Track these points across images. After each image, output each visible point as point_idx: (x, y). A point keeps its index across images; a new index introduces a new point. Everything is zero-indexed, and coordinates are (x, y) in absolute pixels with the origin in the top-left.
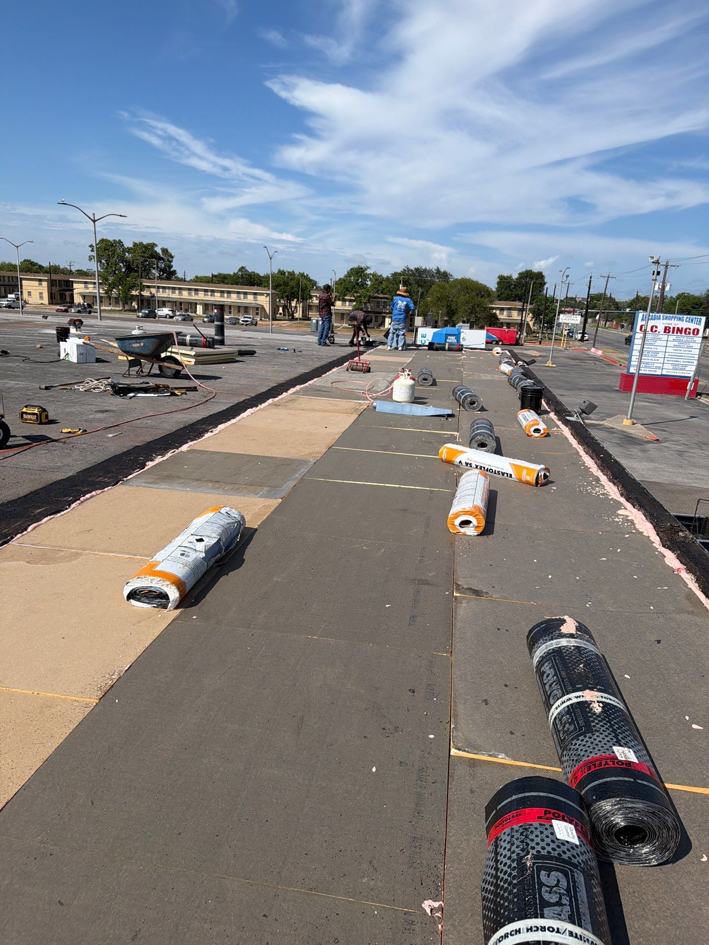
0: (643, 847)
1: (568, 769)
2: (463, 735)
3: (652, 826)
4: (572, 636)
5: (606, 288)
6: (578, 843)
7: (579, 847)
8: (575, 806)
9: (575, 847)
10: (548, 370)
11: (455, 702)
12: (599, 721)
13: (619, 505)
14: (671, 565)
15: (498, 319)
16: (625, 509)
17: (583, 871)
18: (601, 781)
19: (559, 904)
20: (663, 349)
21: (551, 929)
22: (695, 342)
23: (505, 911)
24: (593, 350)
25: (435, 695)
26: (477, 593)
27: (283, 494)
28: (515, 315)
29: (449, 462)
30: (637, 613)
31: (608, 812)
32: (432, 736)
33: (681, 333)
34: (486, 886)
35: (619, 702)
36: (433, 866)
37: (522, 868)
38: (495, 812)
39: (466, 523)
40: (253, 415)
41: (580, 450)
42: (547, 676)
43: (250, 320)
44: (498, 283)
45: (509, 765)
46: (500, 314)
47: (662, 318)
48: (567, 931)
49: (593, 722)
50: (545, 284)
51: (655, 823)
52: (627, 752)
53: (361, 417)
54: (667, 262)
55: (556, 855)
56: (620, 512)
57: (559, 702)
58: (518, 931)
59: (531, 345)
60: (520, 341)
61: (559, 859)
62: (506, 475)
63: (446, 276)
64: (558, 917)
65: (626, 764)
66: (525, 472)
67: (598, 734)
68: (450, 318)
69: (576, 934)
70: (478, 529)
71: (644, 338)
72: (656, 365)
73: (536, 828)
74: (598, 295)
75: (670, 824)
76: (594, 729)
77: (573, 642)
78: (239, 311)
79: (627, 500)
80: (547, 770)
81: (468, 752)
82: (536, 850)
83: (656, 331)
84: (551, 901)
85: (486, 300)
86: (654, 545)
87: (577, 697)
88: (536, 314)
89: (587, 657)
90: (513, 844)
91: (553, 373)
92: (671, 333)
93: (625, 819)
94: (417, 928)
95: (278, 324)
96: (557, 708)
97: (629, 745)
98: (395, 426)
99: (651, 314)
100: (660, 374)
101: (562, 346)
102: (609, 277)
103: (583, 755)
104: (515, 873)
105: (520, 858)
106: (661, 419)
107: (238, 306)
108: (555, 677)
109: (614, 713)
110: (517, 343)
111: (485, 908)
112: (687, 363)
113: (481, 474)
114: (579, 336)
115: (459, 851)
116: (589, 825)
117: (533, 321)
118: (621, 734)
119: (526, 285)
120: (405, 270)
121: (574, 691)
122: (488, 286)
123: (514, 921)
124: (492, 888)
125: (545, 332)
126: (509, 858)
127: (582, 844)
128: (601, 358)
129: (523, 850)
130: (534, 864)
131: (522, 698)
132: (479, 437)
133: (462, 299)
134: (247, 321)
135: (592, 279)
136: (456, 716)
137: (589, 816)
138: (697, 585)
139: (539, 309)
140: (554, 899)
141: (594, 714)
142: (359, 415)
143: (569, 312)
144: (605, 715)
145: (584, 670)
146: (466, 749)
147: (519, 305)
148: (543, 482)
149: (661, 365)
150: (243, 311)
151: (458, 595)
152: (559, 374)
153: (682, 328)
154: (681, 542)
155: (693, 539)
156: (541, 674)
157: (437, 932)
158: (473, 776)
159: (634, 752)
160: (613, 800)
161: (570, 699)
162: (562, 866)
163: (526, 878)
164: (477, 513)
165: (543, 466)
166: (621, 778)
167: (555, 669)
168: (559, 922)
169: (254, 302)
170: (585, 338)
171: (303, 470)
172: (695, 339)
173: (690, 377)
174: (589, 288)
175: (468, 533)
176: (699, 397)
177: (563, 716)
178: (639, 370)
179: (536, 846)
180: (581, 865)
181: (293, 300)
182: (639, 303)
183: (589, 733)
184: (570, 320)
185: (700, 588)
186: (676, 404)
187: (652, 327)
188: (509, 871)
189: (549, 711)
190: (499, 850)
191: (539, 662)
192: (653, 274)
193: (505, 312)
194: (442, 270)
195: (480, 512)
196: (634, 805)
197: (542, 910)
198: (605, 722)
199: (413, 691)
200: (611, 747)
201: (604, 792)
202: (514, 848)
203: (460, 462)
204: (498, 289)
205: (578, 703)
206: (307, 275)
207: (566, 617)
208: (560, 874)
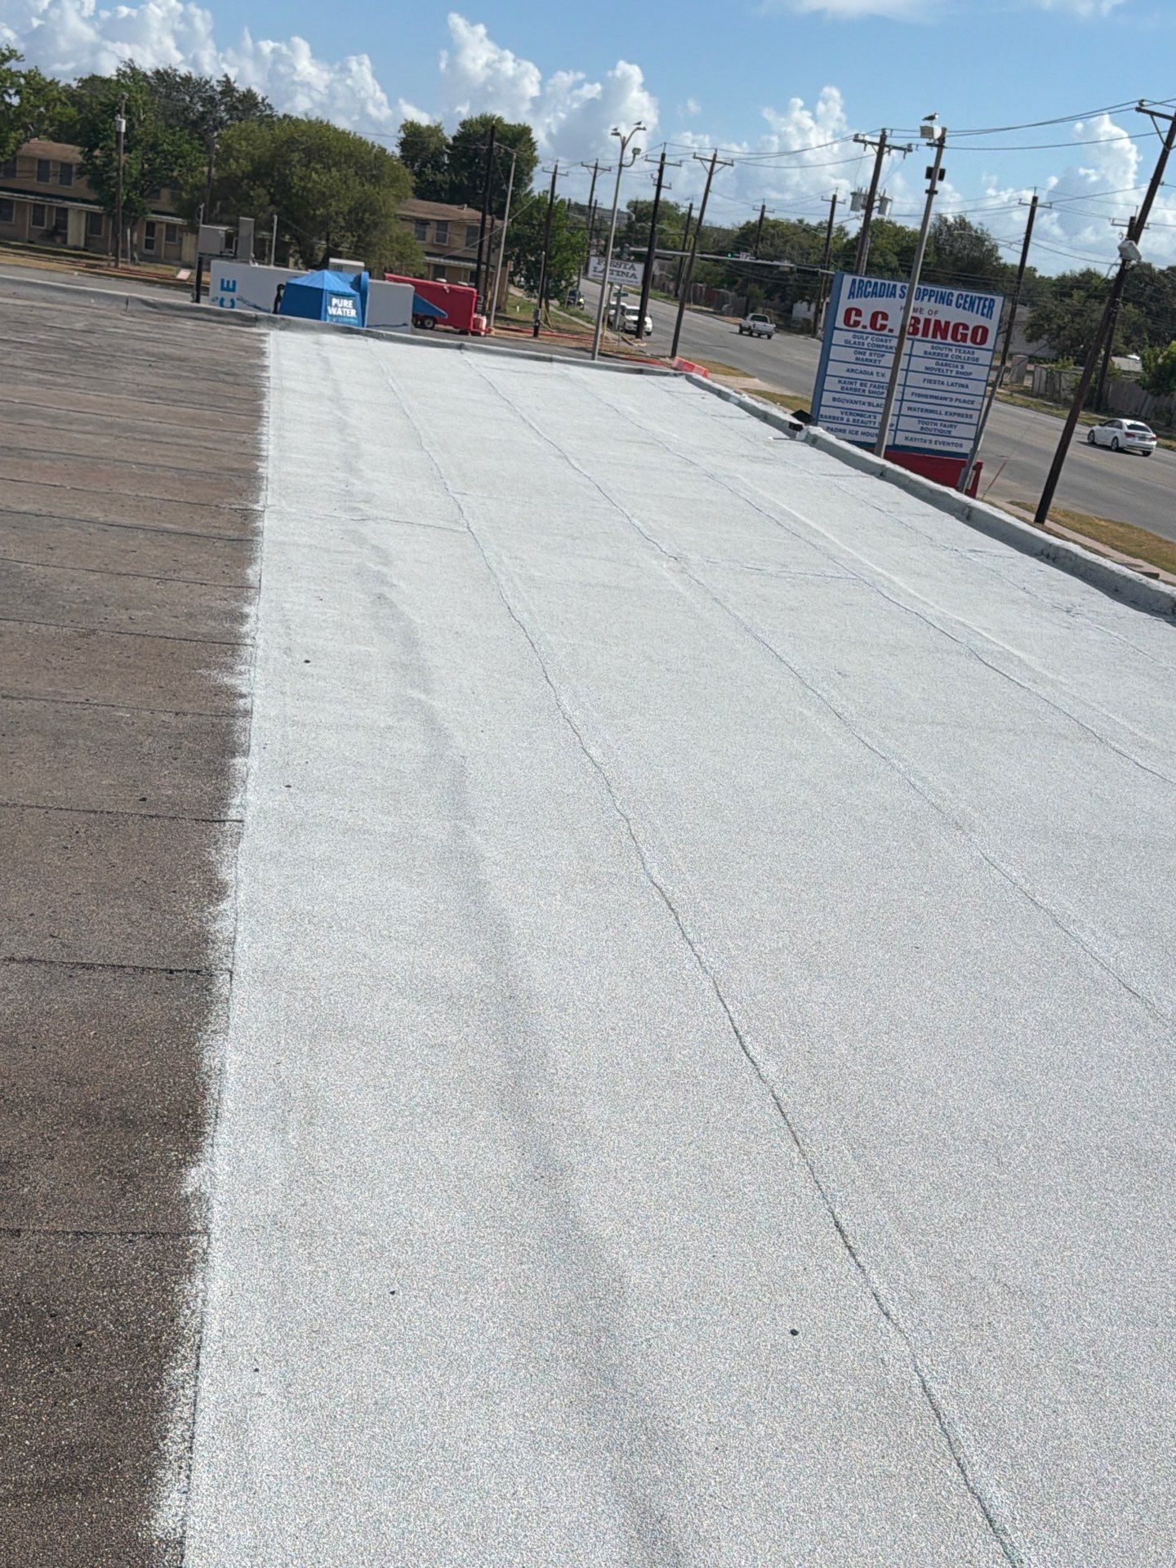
22: (975, 362)
33: (944, 337)
44: (402, 143)
47: (898, 292)
83: (883, 327)
92: (919, 337)
99: (872, 282)
112: (955, 418)
149: (893, 420)
153: (947, 323)
172: (978, 354)
173: (963, 455)
187: (875, 316)
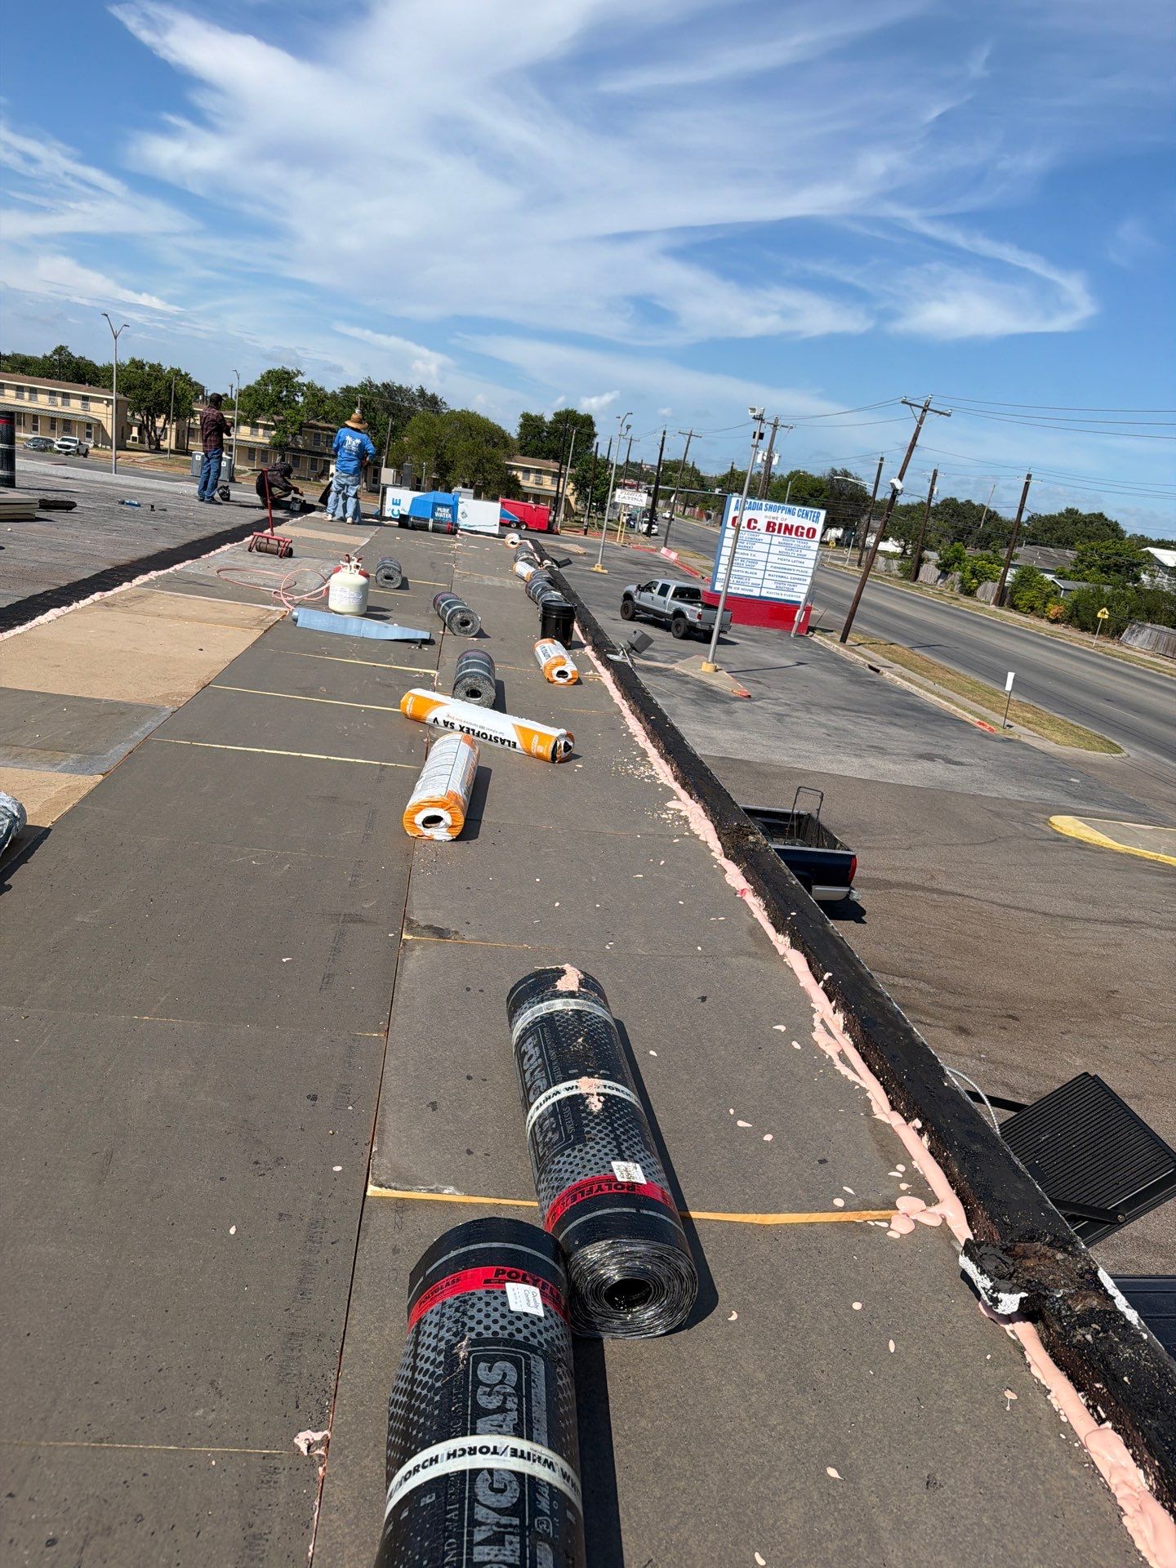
0: (645, 1309)
1: (546, 1202)
2: (391, 1162)
3: (658, 1277)
4: (572, 995)
5: (686, 452)
6: (542, 1314)
7: (544, 1320)
8: (544, 1258)
9: (536, 1321)
10: (594, 578)
11: (384, 1110)
12: (597, 1124)
13: (669, 794)
14: (733, 885)
15: (520, 487)
16: (679, 799)
17: (545, 1356)
18: (589, 1216)
19: (501, 1409)
20: (764, 557)
21: (485, 1450)
22: (809, 549)
23: (418, 1433)
24: (664, 550)
25: (351, 1101)
26: (440, 933)
27: (106, 767)
28: (548, 483)
29: (418, 720)
30: (678, 957)
31: (595, 1263)
32: (338, 1168)
33: (790, 534)
34: (397, 1397)
35: (632, 1094)
36: (319, 1374)
37: (451, 1360)
38: (422, 1279)
39: (433, 820)
40: (61, 621)
41: (624, 707)
42: (529, 1059)
43: (73, 445)
44: (521, 426)
45: (460, 1203)
46: (523, 478)
47: (764, 507)
48: (509, 1450)
49: (587, 1125)
50: (595, 435)
51: (663, 1272)
52: (631, 1169)
53: (268, 635)
54: (777, 420)
55: (506, 1336)
56: (670, 804)
57: (542, 1097)
58: (434, 1460)
59: (572, 535)
60: (555, 526)
61: (510, 1341)
62: (506, 743)
63: (436, 403)
64: (498, 1430)
65: (628, 1188)
66: (536, 739)
67: (592, 1144)
68: (443, 475)
69: (522, 1452)
70: (453, 830)
71: (736, 539)
72: (752, 581)
73: (480, 1299)
74: (674, 462)
75: (684, 1272)
76: (587, 1136)
77: (572, 1005)
78: (53, 428)
79: (683, 787)
80: (518, 1206)
81: (396, 1189)
82: (476, 1331)
83: (755, 528)
84: (490, 1407)
85: (501, 453)
86: (713, 854)
87: (567, 1089)
88: (581, 485)
89: (590, 1026)
90: (442, 1328)
91: (603, 584)
92: (776, 533)
93: (621, 1270)
94: (282, 1478)
95: (130, 457)
96: (538, 1108)
97: (637, 1158)
98: (329, 654)
99: (749, 500)
100: (758, 595)
101: (618, 541)
102: (691, 435)
103: (568, 1179)
104: (439, 1371)
105: (451, 1346)
106: (757, 664)
107: (52, 418)
108: (540, 1060)
109: (620, 1110)
110: (550, 530)
111: (392, 1431)
112: (797, 581)
113: (465, 740)
114: (644, 527)
115: (365, 1346)
116: (565, 1285)
117: (575, 496)
118: (627, 1141)
119: (566, 433)
120: (366, 385)
121: (565, 1080)
122: (504, 428)
123: (432, 1445)
124: (405, 1399)
125: (593, 515)
126: (434, 1349)
127: (548, 1314)
128: (675, 565)
129: (455, 1335)
130: (470, 1353)
131: (493, 1096)
132: (468, 681)
133: (462, 445)
134: (68, 447)
135: (667, 436)
136: (382, 1131)
137: (567, 1271)
138: (766, 913)
139: (584, 477)
140: (495, 1402)
141: (591, 1113)
142: (266, 631)
143: (631, 487)
144: (606, 1114)
145: (584, 1046)
146: (393, 1185)
147: (553, 466)
148: (563, 755)
149: (760, 582)
150: (61, 429)
151: (409, 937)
152: (612, 585)
153: (792, 526)
154: (749, 849)
155: (766, 845)
156: (521, 1055)
157: (314, 1479)
158: (399, 1227)
159: (643, 1168)
160: (603, 1244)
161: (558, 1092)
162: (513, 1352)
163: (455, 1376)
164: (451, 805)
165: (563, 731)
166: (618, 1210)
167: (541, 1048)
168: (498, 1437)
169: (83, 413)
170: (654, 531)
171: (150, 724)
172: (810, 544)
173: (800, 602)
174: (662, 450)
175: (437, 837)
176: (811, 633)
177: (545, 1120)
178: (728, 587)
179: (476, 1327)
180: (542, 1346)
181: (159, 417)
182: (733, 482)
183: (579, 1143)
184: (630, 499)
185: (770, 918)
186: (780, 644)
187: (750, 522)
188: (431, 1370)
189: (528, 1112)
190: (420, 1338)
191: (520, 1037)
192: (754, 437)
193: (532, 477)
194: (429, 392)
195: (457, 802)
196: (633, 1249)
197: (474, 1423)
198: (605, 1124)
199: (315, 1098)
200: (609, 1163)
201: (590, 1233)
202: (443, 1333)
203: (436, 719)
204: (520, 438)
205: (568, 1097)
206: (187, 375)
207: (567, 967)
208: (508, 1364)
